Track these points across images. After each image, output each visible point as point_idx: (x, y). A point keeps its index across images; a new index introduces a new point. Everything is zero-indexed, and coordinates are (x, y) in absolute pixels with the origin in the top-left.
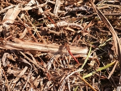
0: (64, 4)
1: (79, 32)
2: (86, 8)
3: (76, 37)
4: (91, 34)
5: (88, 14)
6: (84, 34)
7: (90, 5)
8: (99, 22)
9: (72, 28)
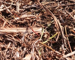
0: (21, 5)
1: (34, 20)
2: (35, 5)
3: (33, 23)
4: (41, 20)
5: (38, 9)
6: (38, 21)
7: (38, 3)
8: (45, 13)
9: (30, 18)
